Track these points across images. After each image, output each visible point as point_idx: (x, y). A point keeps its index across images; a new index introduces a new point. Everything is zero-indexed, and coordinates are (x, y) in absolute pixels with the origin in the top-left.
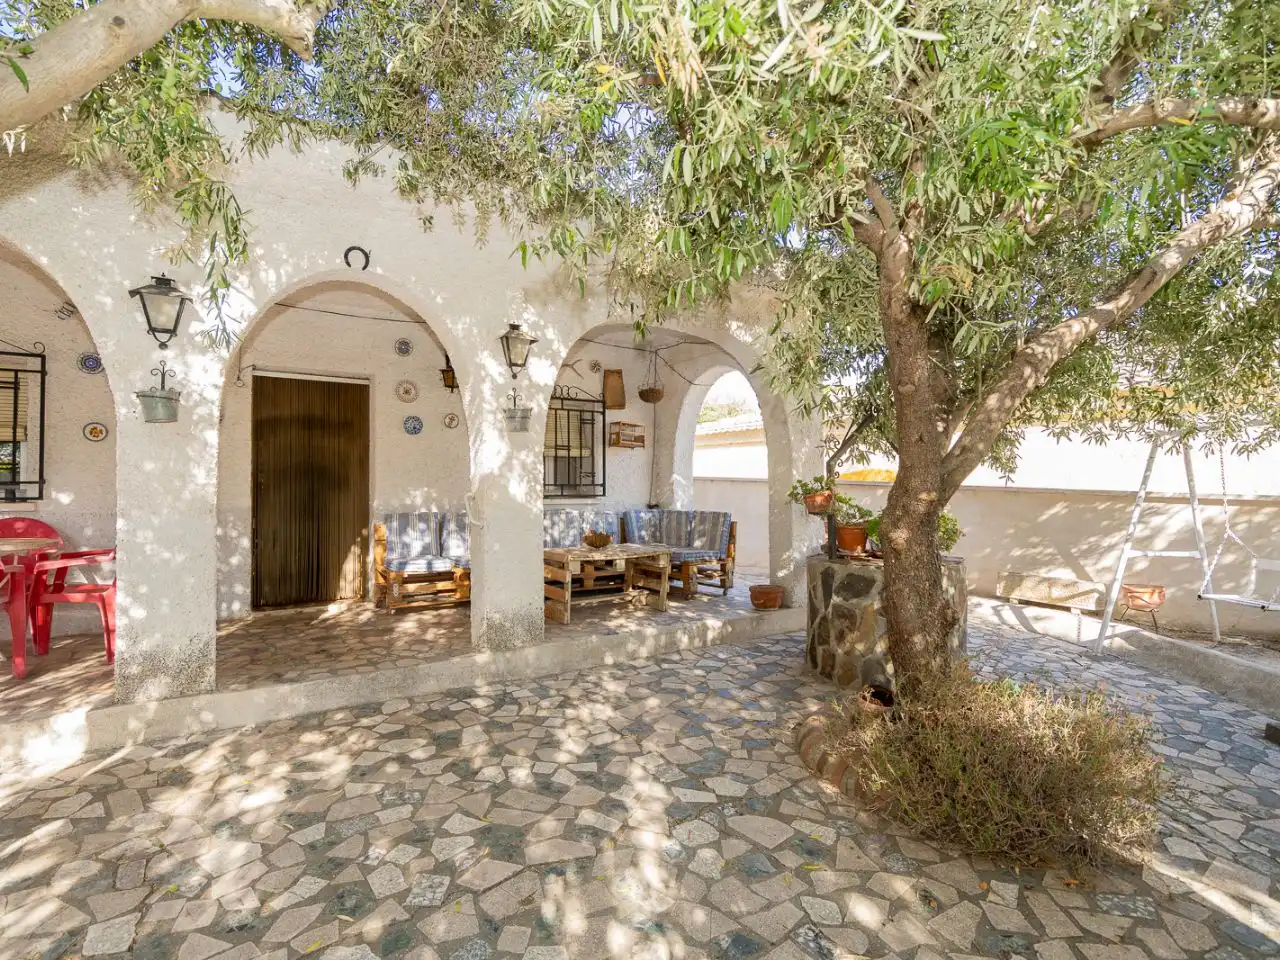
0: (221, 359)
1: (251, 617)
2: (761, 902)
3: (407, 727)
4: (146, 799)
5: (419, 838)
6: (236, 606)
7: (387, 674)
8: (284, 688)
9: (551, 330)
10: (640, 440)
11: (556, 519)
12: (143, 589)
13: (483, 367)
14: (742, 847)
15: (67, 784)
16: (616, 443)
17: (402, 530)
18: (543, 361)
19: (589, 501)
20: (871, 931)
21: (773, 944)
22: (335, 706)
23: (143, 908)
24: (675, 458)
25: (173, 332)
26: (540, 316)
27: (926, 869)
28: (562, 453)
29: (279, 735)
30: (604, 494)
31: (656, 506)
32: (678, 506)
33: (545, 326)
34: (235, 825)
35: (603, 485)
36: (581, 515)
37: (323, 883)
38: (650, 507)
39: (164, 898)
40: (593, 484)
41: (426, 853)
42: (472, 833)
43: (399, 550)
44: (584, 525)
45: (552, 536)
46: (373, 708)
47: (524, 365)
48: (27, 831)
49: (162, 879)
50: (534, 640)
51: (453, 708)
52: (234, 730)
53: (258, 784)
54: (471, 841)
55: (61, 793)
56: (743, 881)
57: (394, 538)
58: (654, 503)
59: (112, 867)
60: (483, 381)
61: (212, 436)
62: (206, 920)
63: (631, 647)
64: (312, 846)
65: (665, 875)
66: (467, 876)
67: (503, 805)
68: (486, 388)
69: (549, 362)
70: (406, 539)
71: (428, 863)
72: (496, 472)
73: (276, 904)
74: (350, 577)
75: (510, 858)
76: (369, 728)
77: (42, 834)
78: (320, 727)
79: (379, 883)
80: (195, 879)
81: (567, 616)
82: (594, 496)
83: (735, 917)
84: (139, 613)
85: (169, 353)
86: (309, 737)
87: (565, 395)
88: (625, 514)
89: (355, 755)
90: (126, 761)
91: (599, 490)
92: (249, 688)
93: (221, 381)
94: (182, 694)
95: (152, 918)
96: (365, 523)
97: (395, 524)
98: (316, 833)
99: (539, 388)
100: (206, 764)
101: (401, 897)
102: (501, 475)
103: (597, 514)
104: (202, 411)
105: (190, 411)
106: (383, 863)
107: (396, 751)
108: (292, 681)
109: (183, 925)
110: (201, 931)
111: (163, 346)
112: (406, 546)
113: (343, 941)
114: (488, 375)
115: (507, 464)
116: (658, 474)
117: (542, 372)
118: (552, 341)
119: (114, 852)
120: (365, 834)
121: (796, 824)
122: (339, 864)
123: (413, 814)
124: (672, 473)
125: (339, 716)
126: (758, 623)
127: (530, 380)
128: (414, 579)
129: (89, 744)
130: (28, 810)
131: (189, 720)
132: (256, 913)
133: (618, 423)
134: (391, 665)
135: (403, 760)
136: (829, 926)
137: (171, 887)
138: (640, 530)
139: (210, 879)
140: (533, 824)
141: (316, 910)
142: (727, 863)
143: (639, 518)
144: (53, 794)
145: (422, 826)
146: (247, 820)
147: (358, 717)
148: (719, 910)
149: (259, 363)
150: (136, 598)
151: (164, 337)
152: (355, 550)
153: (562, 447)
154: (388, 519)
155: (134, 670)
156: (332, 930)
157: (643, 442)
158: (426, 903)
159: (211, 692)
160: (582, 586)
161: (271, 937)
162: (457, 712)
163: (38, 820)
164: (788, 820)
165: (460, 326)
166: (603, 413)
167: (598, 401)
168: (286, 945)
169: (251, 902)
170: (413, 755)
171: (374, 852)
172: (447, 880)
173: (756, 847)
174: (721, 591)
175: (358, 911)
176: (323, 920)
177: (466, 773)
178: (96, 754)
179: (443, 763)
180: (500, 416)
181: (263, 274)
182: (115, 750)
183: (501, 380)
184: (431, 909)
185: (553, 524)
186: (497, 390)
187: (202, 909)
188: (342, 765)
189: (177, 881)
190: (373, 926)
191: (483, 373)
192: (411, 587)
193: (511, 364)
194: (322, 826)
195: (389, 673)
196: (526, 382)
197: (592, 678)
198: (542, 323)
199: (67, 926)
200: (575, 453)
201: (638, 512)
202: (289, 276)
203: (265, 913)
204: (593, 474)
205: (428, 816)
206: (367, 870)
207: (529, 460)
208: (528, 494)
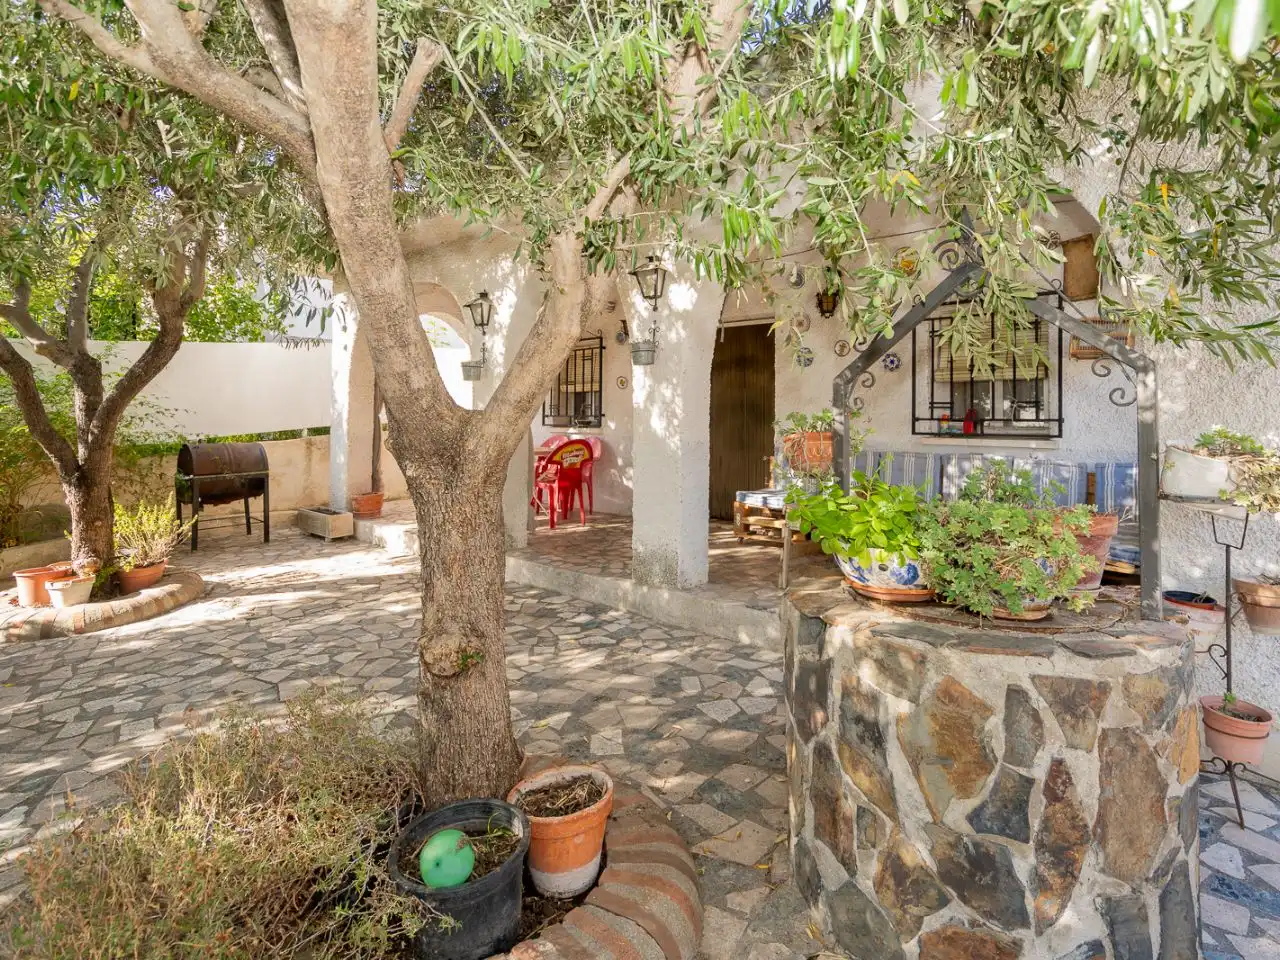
13: (632, 304)
30: (1060, 436)
35: (1060, 420)
60: (633, 318)
68: (635, 324)
69: (688, 285)
82: (1050, 437)
88: (1095, 469)
91: (1053, 429)
114: (636, 311)
115: (651, 396)
167: (1052, 293)
183: (646, 314)
185: (962, 472)
186: (643, 324)
191: (633, 311)
196: (666, 312)
204: (1039, 404)
207: (668, 393)
208: (667, 429)
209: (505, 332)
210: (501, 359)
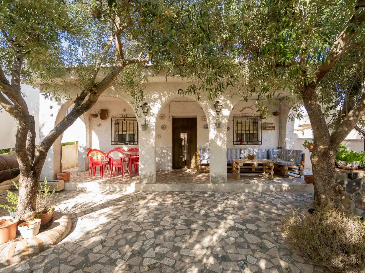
0: (155, 117)
1: (172, 170)
2: (236, 252)
3: (187, 197)
4: (138, 200)
5: (174, 218)
6: (169, 168)
7: (187, 185)
8: (167, 185)
9: (228, 101)
10: (274, 127)
11: (245, 151)
12: (143, 162)
13: (210, 113)
14: (242, 240)
15: (130, 195)
16: (265, 129)
17: (203, 153)
18: (226, 109)
19: (256, 146)
20: (261, 268)
21: (231, 261)
22: (176, 190)
23: (128, 216)
24: (286, 133)
25: (147, 113)
26: (225, 98)
27: (295, 263)
28: (248, 132)
29: (164, 194)
30: (261, 144)
31: (281, 148)
32: (288, 148)
33: (227, 100)
34: (148, 208)
35: (261, 141)
36: (254, 150)
37: (154, 220)
38: (278, 148)
39: (132, 215)
40: (258, 141)
41: (173, 220)
42: (184, 220)
43: (202, 157)
44: (254, 153)
45: (244, 155)
46: (182, 192)
47: (220, 111)
48: (121, 201)
49: (133, 213)
50: (224, 182)
51: (200, 195)
52: (157, 192)
53: (155, 202)
54: (183, 221)
55: (128, 197)
56: (235, 247)
57: (201, 155)
58: (280, 147)
59: (128, 209)
60: (210, 116)
61: (154, 133)
62: (135, 220)
63: (254, 188)
64: (156, 214)
65: (218, 239)
66: (177, 226)
67: (194, 217)
68: (211, 118)
69: (228, 109)
70: (204, 155)
71: (173, 222)
72: (213, 139)
73: (145, 221)
74: (193, 163)
75: (187, 226)
76: (180, 196)
77: (123, 202)
78: (172, 194)
79: (162, 223)
80: (137, 214)
81: (239, 177)
82: (259, 145)
83: (227, 253)
84: (142, 166)
85: (147, 117)
86: (169, 196)
87: (248, 116)
88: (268, 150)
89: (174, 200)
90: (139, 194)
91: (260, 143)
92: (161, 184)
93: (155, 121)
94: (149, 183)
95: (129, 218)
96: (196, 151)
97: (202, 151)
98: (158, 212)
99: (225, 117)
100: (150, 197)
101: (163, 226)
102: (215, 139)
103: (259, 150)
104: (152, 128)
105: (150, 128)
106: (165, 220)
107: (182, 201)
108: (169, 184)
109: (132, 220)
110: (133, 221)
111: (146, 116)
112: (204, 156)
113: (150, 230)
114: (211, 114)
115: (216, 136)
116: (281, 138)
117: (226, 112)
118: (229, 104)
119: (130, 207)
120: (165, 214)
121: (264, 241)
122: (158, 218)
123: (176, 213)
124: (285, 138)
125: (177, 193)
126: (304, 187)
127: (222, 115)
128: (204, 165)
129: (136, 190)
130: (123, 198)
131: (150, 188)
132: (142, 221)
133: (265, 123)
134: (189, 183)
135: (182, 203)
136: (250, 263)
137: (133, 214)
138: (273, 155)
139: (139, 215)
140: (196, 221)
141: (150, 224)
142: (235, 242)
143: (273, 152)
144: (127, 197)
145: (176, 216)
146: (149, 207)
147: (179, 193)
148: (224, 250)
149: (173, 115)
150: (142, 163)
151: (145, 114)
152: (194, 157)
153: (247, 131)
154: (200, 150)
155: (142, 177)
156: (150, 228)
157: (274, 128)
158: (167, 228)
159: (154, 183)
160: (251, 170)
161: (141, 225)
162: (200, 196)
163: (124, 200)
164: (261, 238)
165: (204, 104)
166: (261, 120)
167: (259, 117)
168: (143, 227)
169: (142, 220)
170: (184, 203)
171: (165, 218)
172: (173, 226)
173: (247, 241)
174: (299, 176)
175: (156, 226)
176: (150, 226)
177: (192, 208)
178: (136, 191)
179: (189, 206)
180: (214, 125)
181: (162, 99)
182: (139, 191)
183: (214, 116)
184: (167, 230)
185: (244, 152)
186: (214, 118)
187: (135, 219)
188: (171, 201)
189: (135, 214)
190: (157, 229)
191: (210, 114)
192: (203, 167)
193: (217, 111)
194: (160, 211)
195: (188, 185)
196: (221, 116)
197: (239, 195)
198: (226, 99)
199: (119, 215)
200: (251, 132)
201: (273, 150)
202: (167, 98)
203: (143, 222)
204: (258, 138)
205: (178, 215)
206: (162, 220)
207: (222, 136)
208: (222, 144)
209: (156, 116)
210: (154, 124)
